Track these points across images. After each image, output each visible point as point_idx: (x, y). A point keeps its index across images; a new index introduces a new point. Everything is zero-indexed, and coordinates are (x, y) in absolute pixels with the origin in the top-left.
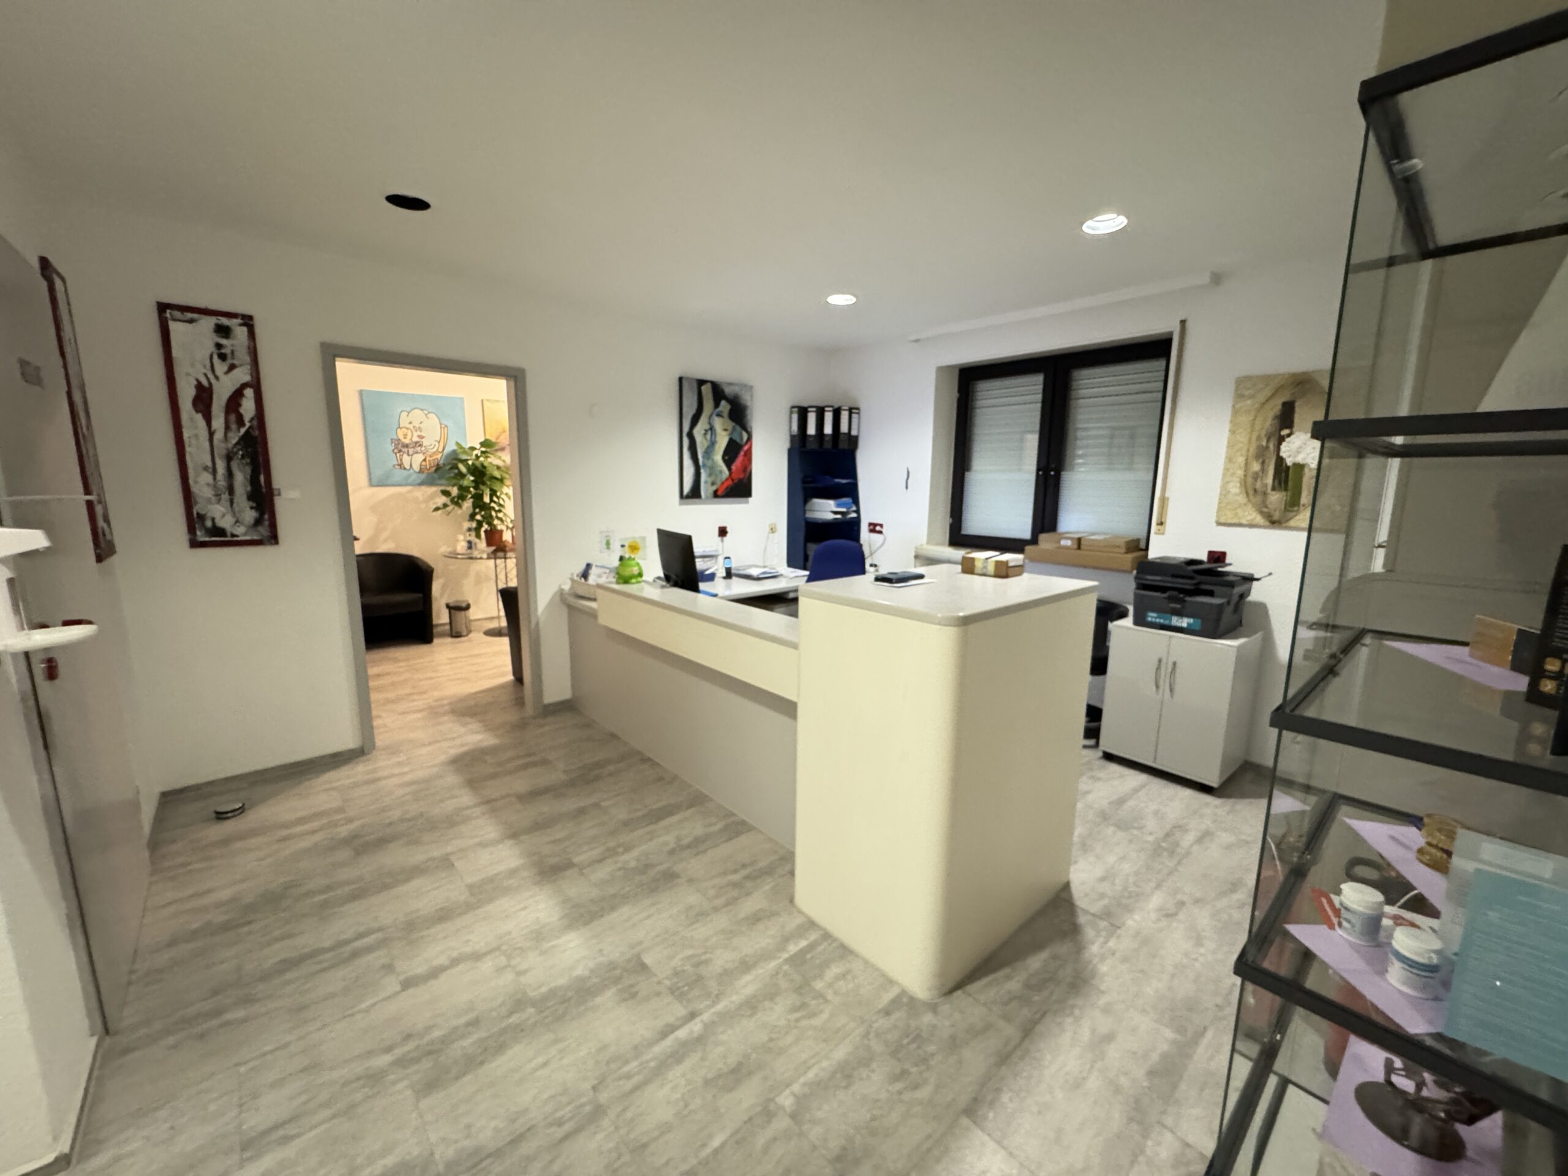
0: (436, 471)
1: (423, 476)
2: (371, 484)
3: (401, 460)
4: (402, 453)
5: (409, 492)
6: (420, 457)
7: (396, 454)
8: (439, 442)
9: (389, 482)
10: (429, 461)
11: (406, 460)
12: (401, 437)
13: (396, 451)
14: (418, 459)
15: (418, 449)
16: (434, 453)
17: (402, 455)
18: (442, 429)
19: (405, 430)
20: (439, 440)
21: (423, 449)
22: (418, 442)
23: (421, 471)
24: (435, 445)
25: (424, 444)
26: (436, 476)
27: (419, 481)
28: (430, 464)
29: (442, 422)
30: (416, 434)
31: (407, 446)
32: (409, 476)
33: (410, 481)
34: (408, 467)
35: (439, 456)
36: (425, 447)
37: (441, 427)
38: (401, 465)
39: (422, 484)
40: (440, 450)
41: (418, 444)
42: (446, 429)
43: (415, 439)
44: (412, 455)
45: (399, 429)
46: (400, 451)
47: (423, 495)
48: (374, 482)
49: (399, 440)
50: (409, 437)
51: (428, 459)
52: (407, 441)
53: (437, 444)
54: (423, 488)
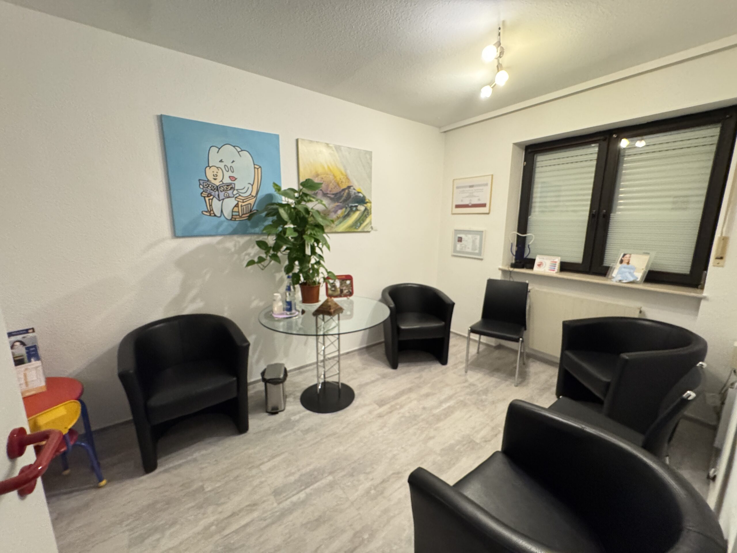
0: (250, 217)
1: (235, 224)
2: (175, 235)
3: (211, 205)
4: (211, 197)
5: (219, 243)
6: (231, 203)
7: (204, 197)
8: (252, 185)
9: (196, 232)
10: (242, 206)
11: (216, 205)
12: (210, 177)
13: (205, 194)
14: (230, 203)
15: (230, 192)
16: (247, 197)
17: (212, 199)
18: (256, 170)
19: (215, 169)
20: (252, 183)
21: (235, 192)
22: (231, 184)
23: (233, 219)
24: (248, 188)
25: (236, 188)
26: (249, 223)
27: (231, 229)
28: (243, 210)
29: (255, 163)
30: (227, 175)
31: (217, 188)
32: (220, 224)
33: (221, 229)
34: (218, 214)
35: (252, 201)
36: (237, 190)
37: (255, 168)
38: (210, 212)
39: (235, 232)
40: (254, 194)
41: (230, 187)
42: (260, 169)
43: (227, 180)
44: (223, 199)
45: (208, 168)
46: (209, 195)
47: (235, 246)
48: (179, 233)
49: (208, 180)
50: (220, 178)
51: (240, 204)
52: (217, 183)
53: (250, 186)
54: (236, 238)
